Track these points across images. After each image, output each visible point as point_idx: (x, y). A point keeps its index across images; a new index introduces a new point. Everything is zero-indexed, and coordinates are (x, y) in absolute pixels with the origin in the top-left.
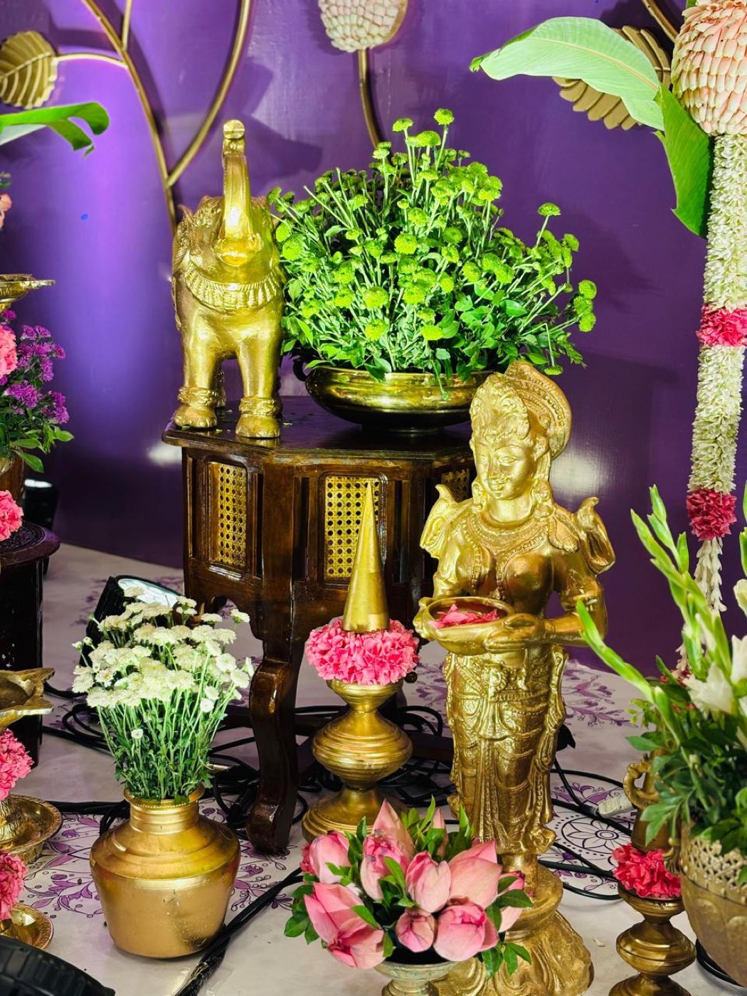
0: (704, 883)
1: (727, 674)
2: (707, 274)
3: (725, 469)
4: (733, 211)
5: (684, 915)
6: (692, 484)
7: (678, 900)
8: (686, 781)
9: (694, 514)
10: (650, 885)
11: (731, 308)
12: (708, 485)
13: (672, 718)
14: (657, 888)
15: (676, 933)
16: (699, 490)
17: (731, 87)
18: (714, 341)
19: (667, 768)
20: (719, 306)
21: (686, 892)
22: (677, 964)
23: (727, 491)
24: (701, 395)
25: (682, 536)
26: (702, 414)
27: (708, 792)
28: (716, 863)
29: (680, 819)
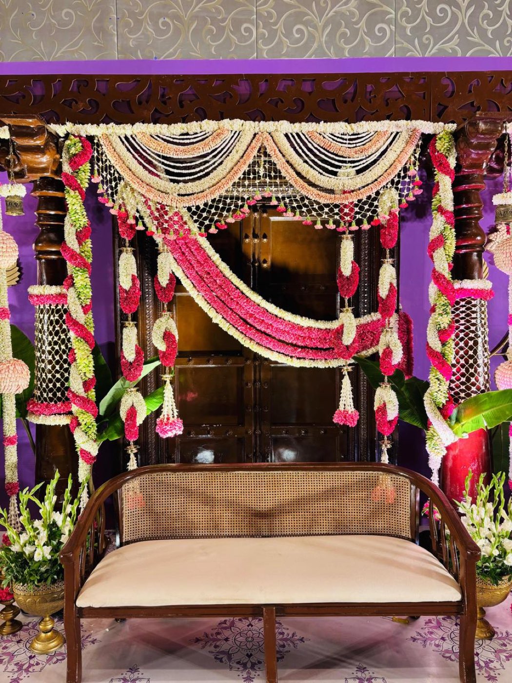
0: (19, 594)
1: (19, 543)
2: (4, 428)
3: (15, 476)
4: (9, 412)
5: (15, 602)
6: (6, 482)
7: (13, 598)
8: (12, 571)
9: (8, 490)
10: (6, 597)
11: (11, 436)
12: (11, 481)
13: (7, 557)
14: (8, 598)
15: (15, 606)
16: (8, 483)
17: (5, 384)
18: (8, 445)
19: (7, 569)
20: (9, 435)
21: (15, 597)
22: (15, 615)
23: (16, 482)
24: (6, 459)
25: (5, 509)
26: (7, 463)
27: (18, 572)
28: (22, 588)
29: (12, 581)
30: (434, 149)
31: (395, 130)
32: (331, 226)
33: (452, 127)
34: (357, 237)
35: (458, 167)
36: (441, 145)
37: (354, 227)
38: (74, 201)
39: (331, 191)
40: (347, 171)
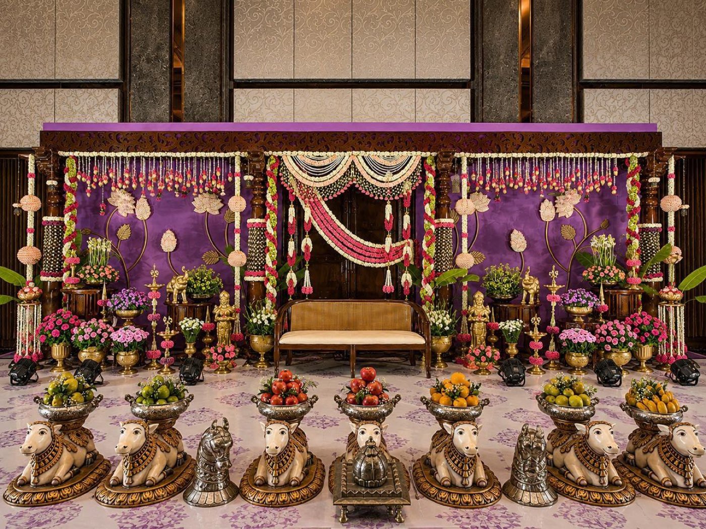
11: (238, 285)
23: (239, 307)
30: (426, 163)
31: (410, 155)
32: (381, 198)
33: (434, 154)
34: (392, 203)
35: (437, 171)
36: (429, 161)
37: (392, 199)
38: (271, 182)
39: (382, 182)
40: (388, 173)
